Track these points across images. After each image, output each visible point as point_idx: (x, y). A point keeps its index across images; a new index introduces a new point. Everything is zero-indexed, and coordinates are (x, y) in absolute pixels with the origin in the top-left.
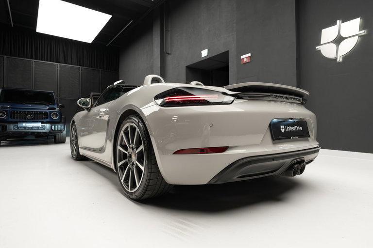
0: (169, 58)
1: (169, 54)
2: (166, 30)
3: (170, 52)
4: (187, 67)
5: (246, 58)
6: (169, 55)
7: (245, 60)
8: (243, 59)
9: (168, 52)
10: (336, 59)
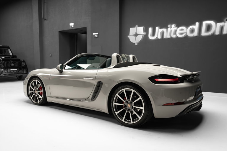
0: (46, 23)
1: (45, 19)
2: (43, 2)
3: (46, 18)
4: (59, 31)
5: (96, 35)
6: (46, 21)
7: (95, 36)
8: (94, 35)
9: (44, 18)
10: (135, 44)
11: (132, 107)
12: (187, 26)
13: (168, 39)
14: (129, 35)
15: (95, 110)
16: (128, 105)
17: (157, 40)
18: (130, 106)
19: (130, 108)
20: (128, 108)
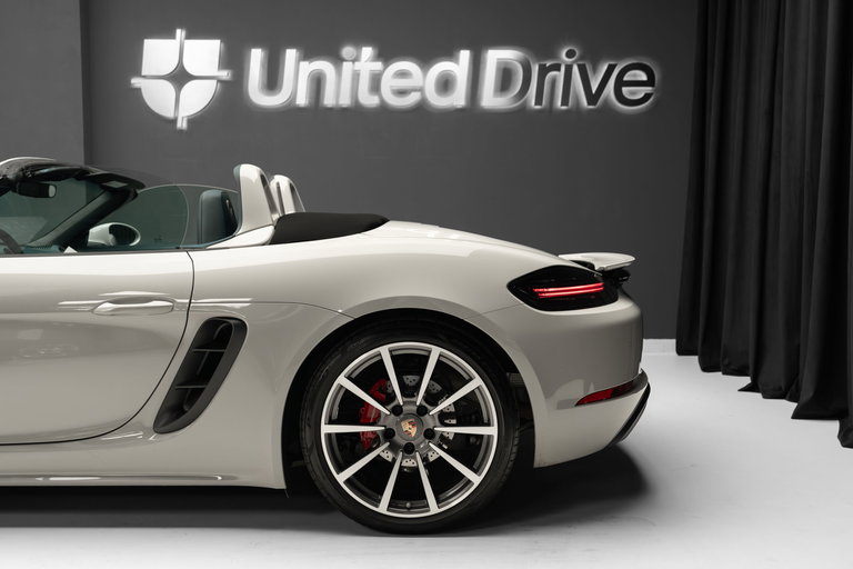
10: (174, 121)
11: (430, 434)
12: (426, 61)
13: (344, 110)
14: (137, 72)
15: (219, 481)
16: (406, 426)
17: (290, 112)
18: (414, 431)
19: (415, 438)
20: (404, 443)
